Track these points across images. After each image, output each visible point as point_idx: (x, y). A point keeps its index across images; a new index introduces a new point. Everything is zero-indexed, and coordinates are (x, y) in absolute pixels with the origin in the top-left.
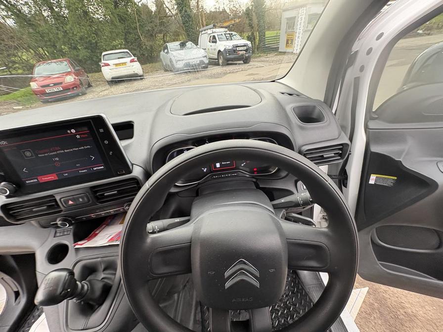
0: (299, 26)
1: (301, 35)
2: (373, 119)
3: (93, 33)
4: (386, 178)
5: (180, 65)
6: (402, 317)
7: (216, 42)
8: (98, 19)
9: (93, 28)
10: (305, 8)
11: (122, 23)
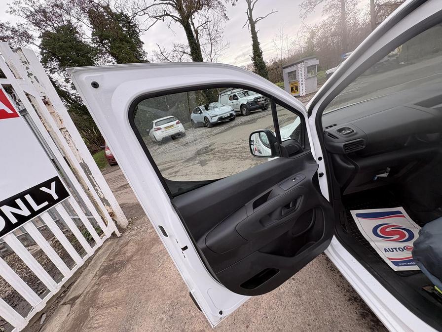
0: (300, 77)
1: (304, 82)
5: (215, 120)
7: (238, 99)
10: (303, 63)
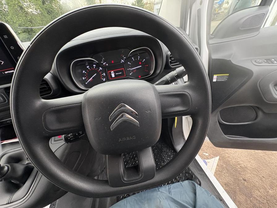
2: (211, 38)
3: (29, 22)
4: (222, 76)
6: (239, 169)
8: (31, 12)
9: (28, 18)
11: (49, 14)
